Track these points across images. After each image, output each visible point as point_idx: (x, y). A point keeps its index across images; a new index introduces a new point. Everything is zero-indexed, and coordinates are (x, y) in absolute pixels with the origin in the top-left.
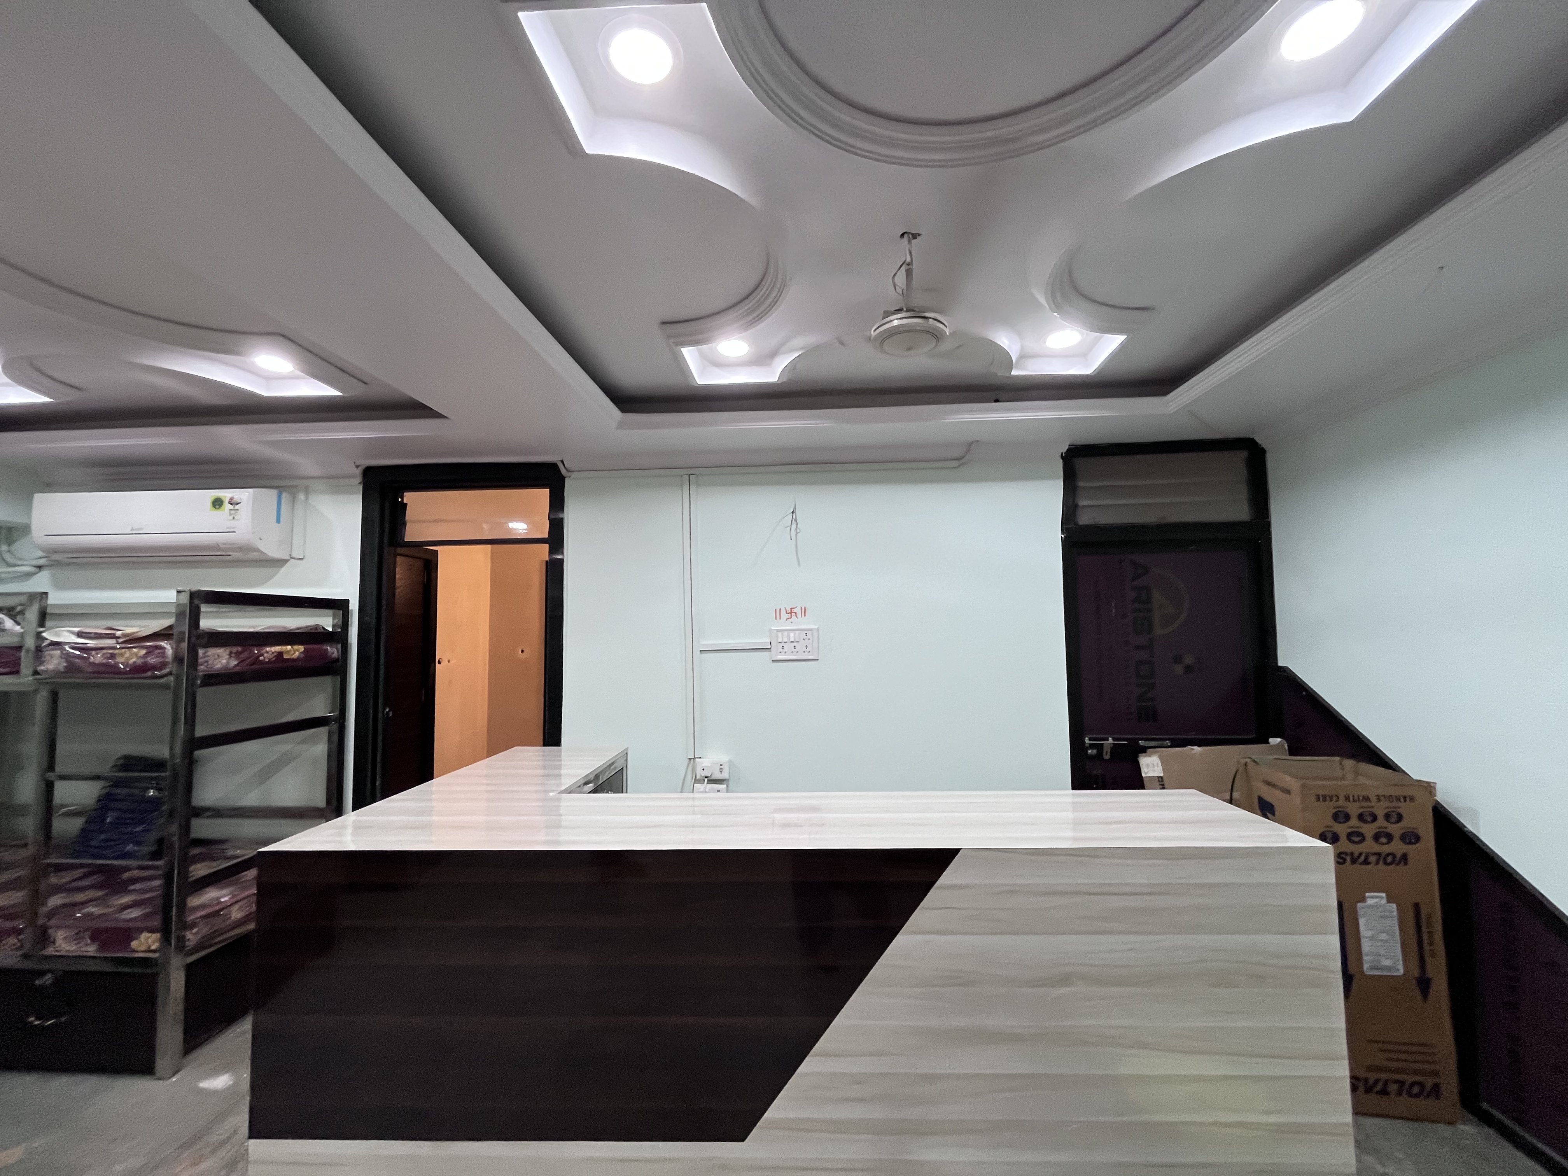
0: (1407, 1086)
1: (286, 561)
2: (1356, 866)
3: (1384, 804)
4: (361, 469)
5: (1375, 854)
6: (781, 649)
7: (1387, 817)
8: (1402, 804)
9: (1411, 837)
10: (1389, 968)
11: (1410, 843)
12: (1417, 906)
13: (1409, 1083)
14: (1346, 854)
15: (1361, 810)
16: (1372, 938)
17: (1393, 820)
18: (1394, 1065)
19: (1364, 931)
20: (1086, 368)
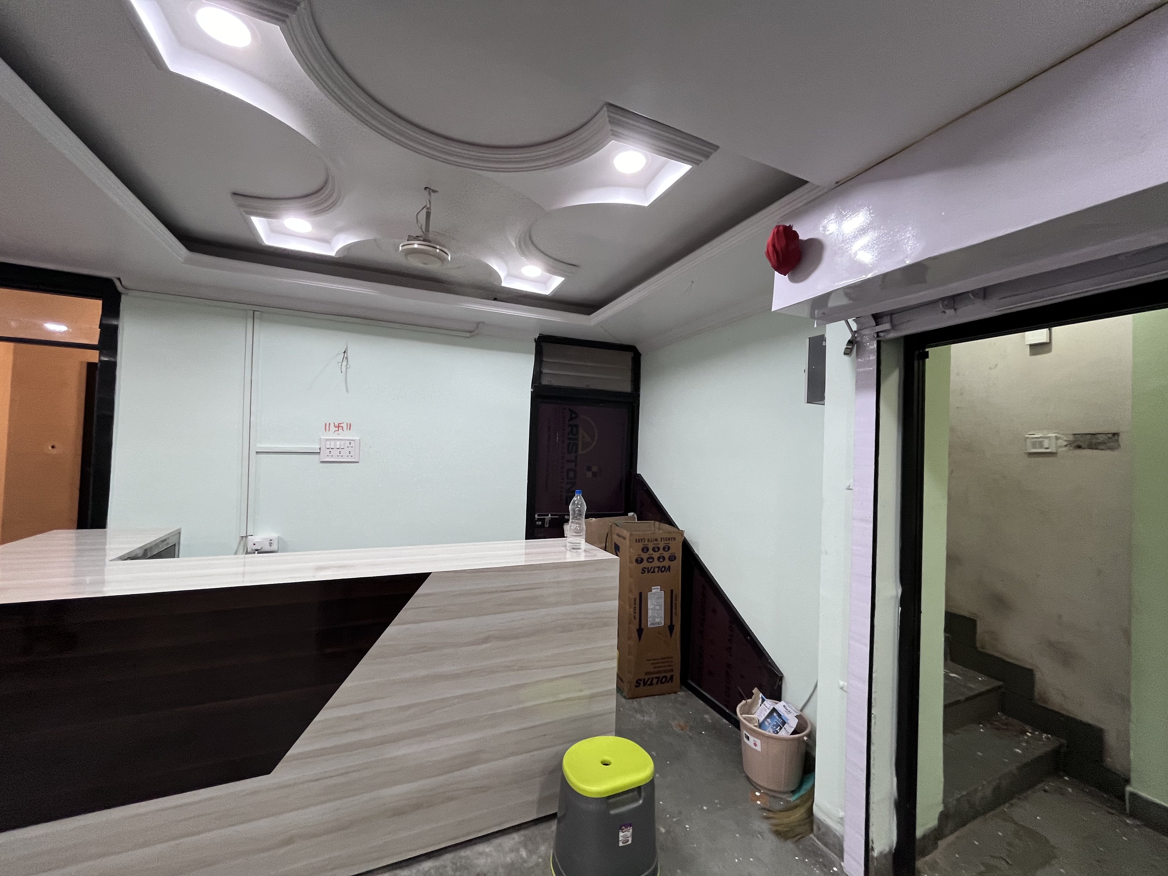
0: (660, 679)
2: (650, 573)
3: (663, 542)
5: (657, 567)
6: (328, 454)
7: (664, 549)
8: (670, 542)
9: (672, 558)
10: (658, 623)
11: (672, 561)
12: (672, 591)
13: (661, 677)
14: (645, 568)
15: (653, 546)
16: (652, 609)
17: (666, 550)
18: (657, 670)
19: (650, 606)
20: (547, 291)
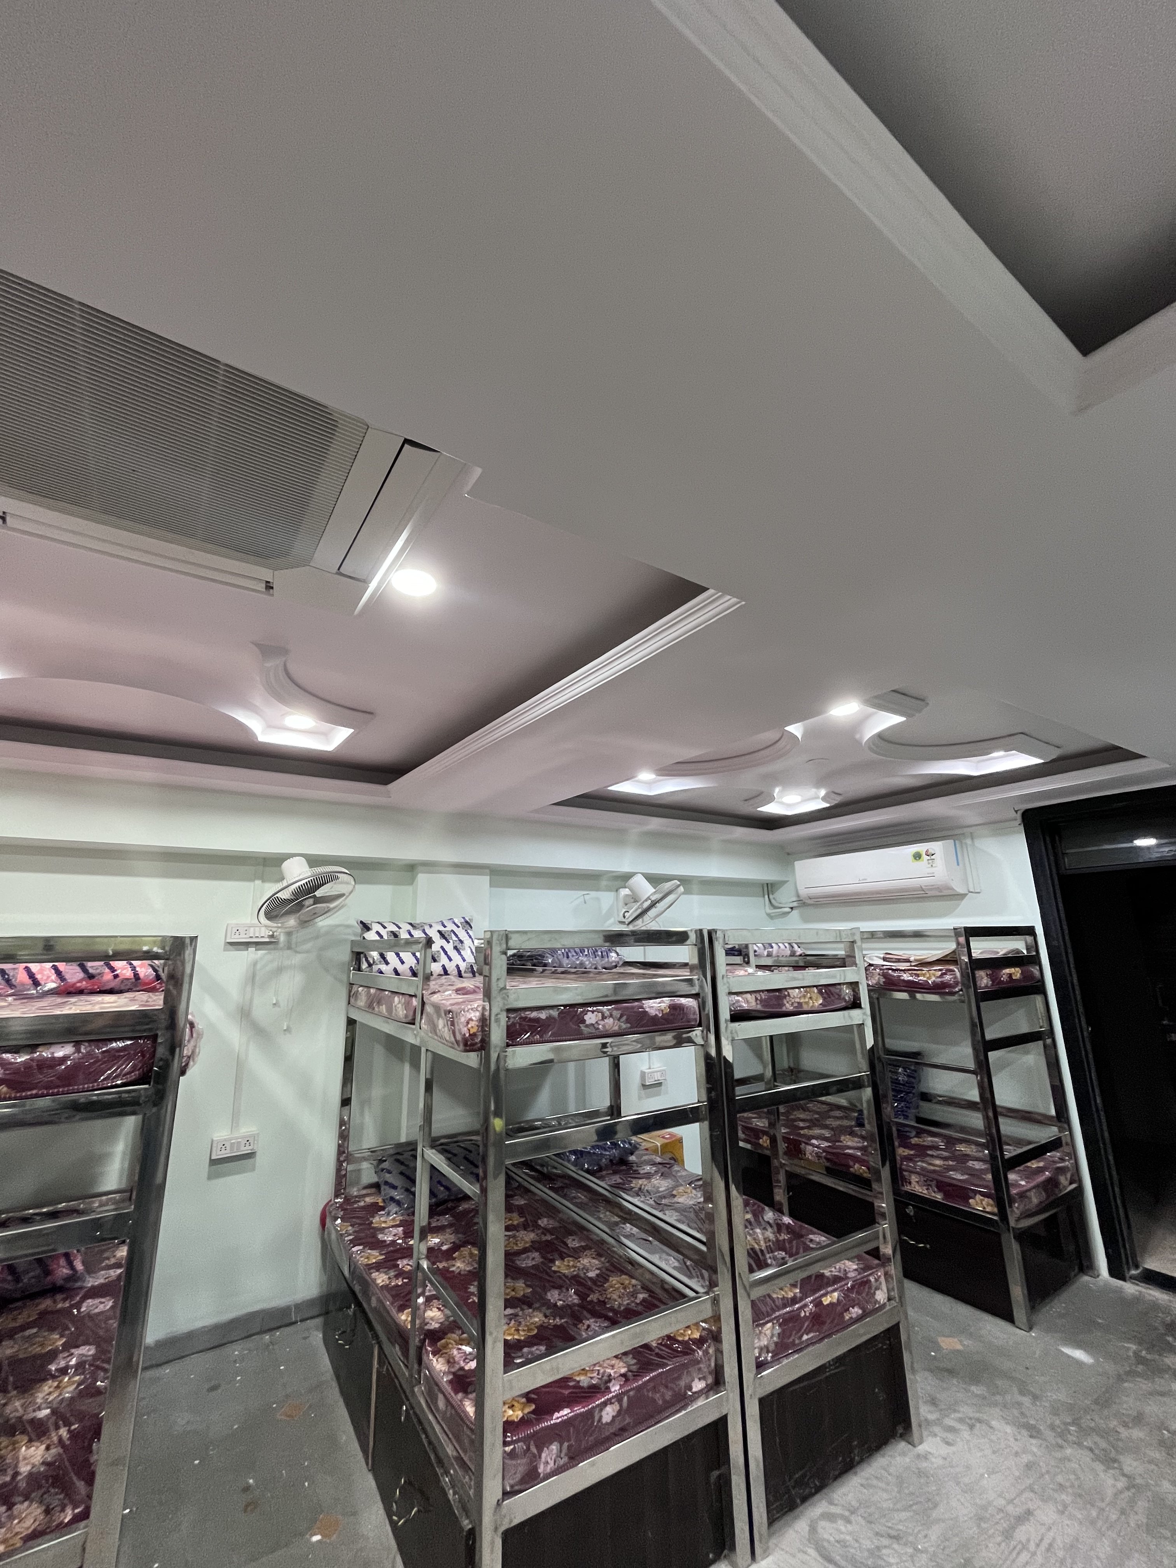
1: (966, 895)
4: (1020, 813)
